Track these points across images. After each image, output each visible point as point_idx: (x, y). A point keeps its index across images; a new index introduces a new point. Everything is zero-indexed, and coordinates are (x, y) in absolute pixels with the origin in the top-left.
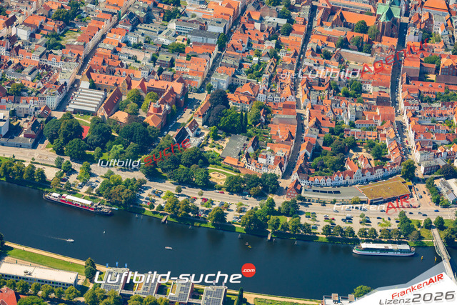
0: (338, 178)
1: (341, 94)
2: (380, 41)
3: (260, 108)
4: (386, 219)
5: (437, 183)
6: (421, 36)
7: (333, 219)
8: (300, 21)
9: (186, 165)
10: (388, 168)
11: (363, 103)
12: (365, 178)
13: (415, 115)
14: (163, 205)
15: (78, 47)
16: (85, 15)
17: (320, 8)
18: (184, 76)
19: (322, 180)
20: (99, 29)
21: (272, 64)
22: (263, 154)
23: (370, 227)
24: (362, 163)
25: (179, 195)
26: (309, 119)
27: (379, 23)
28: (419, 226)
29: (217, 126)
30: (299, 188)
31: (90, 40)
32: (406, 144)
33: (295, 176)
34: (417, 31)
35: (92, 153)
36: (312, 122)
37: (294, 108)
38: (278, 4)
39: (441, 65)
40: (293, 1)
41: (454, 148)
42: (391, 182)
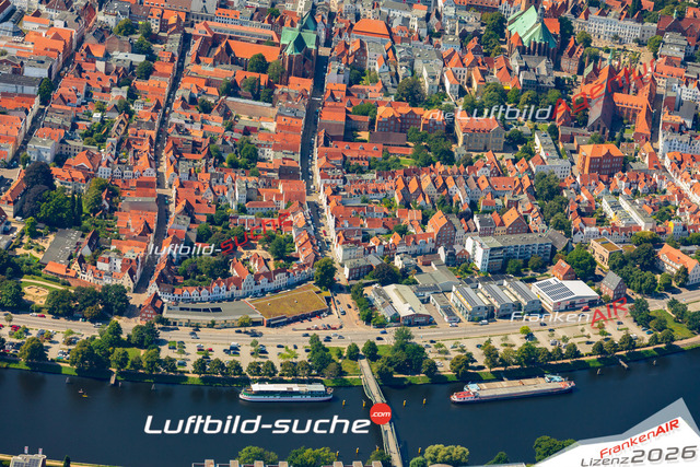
0: (220, 288)
1: (225, 164)
2: (287, 84)
3: (102, 188)
4: (291, 348)
6: (347, 75)
7: (211, 350)
8: (166, 58)
10: (294, 271)
11: (259, 176)
12: (259, 288)
13: (336, 192)
17: (196, 37)
19: (194, 292)
21: (122, 122)
22: (104, 256)
23: (265, 360)
24: (255, 266)
26: (177, 202)
27: (284, 57)
28: (340, 355)
29: (35, 216)
30: (158, 305)
32: (323, 236)
33: (153, 288)
34: (342, 68)
36: (180, 207)
37: (153, 187)
38: (132, 32)
39: (377, 117)
40: (155, 27)
41: (394, 239)
42: (299, 291)
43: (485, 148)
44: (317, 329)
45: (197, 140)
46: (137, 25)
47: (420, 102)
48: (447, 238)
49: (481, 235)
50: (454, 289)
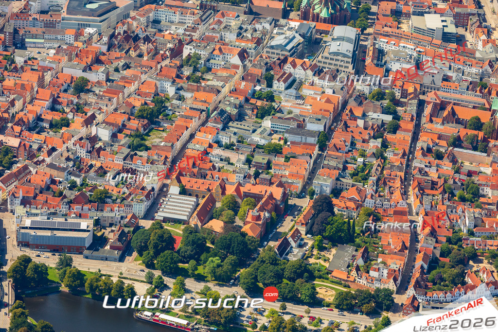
0: (459, 293)
1: (456, 198)
2: (496, 139)
3: (369, 215)
8: (408, 118)
9: (290, 279)
11: (481, 208)
12: (488, 293)
14: (266, 324)
15: (165, 148)
16: (171, 113)
17: (429, 103)
18: (284, 180)
19: (441, 295)
20: (187, 128)
21: (379, 165)
22: (375, 266)
25: (283, 313)
26: (423, 226)
27: (495, 119)
29: (322, 235)
30: (416, 304)
31: (178, 140)
33: (411, 292)
35: (186, 266)
36: (428, 230)
37: (405, 215)
38: (382, 98)
40: (398, 95)
45: (434, 180)
46: (385, 93)
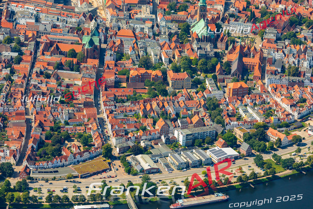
0: (57, 161)
1: (58, 102)
2: (86, 62)
5: (129, 159)
6: (115, 56)
7: (54, 191)
8: (28, 53)
10: (92, 151)
11: (74, 107)
13: (111, 112)
17: (42, 43)
19: (45, 164)
21: (8, 85)
22: (1, 149)
23: (80, 194)
24: (74, 150)
26: (35, 121)
27: (84, 49)
30: (28, 171)
32: (106, 133)
33: (25, 163)
34: (112, 53)
36: (37, 124)
37: (23, 115)
38: (11, 42)
39: (130, 75)
40: (22, 39)
41: (140, 133)
42: (95, 160)
43: (182, 87)
44: (105, 178)
45: (44, 92)
46: (14, 39)
47: (150, 67)
48: (165, 131)
49: (181, 129)
50: (170, 155)
